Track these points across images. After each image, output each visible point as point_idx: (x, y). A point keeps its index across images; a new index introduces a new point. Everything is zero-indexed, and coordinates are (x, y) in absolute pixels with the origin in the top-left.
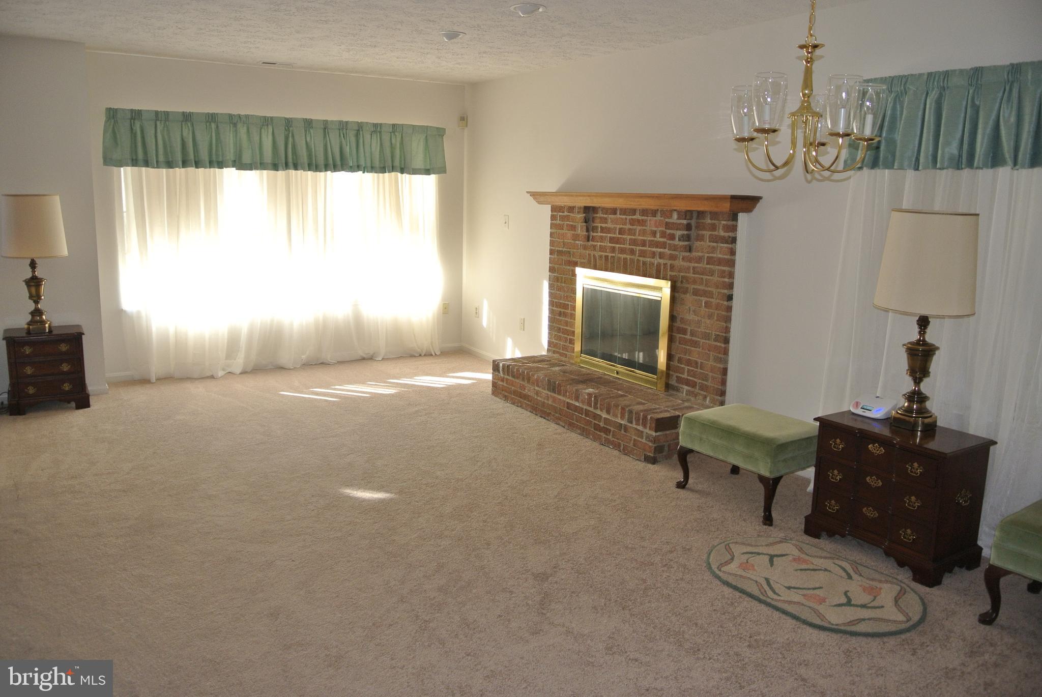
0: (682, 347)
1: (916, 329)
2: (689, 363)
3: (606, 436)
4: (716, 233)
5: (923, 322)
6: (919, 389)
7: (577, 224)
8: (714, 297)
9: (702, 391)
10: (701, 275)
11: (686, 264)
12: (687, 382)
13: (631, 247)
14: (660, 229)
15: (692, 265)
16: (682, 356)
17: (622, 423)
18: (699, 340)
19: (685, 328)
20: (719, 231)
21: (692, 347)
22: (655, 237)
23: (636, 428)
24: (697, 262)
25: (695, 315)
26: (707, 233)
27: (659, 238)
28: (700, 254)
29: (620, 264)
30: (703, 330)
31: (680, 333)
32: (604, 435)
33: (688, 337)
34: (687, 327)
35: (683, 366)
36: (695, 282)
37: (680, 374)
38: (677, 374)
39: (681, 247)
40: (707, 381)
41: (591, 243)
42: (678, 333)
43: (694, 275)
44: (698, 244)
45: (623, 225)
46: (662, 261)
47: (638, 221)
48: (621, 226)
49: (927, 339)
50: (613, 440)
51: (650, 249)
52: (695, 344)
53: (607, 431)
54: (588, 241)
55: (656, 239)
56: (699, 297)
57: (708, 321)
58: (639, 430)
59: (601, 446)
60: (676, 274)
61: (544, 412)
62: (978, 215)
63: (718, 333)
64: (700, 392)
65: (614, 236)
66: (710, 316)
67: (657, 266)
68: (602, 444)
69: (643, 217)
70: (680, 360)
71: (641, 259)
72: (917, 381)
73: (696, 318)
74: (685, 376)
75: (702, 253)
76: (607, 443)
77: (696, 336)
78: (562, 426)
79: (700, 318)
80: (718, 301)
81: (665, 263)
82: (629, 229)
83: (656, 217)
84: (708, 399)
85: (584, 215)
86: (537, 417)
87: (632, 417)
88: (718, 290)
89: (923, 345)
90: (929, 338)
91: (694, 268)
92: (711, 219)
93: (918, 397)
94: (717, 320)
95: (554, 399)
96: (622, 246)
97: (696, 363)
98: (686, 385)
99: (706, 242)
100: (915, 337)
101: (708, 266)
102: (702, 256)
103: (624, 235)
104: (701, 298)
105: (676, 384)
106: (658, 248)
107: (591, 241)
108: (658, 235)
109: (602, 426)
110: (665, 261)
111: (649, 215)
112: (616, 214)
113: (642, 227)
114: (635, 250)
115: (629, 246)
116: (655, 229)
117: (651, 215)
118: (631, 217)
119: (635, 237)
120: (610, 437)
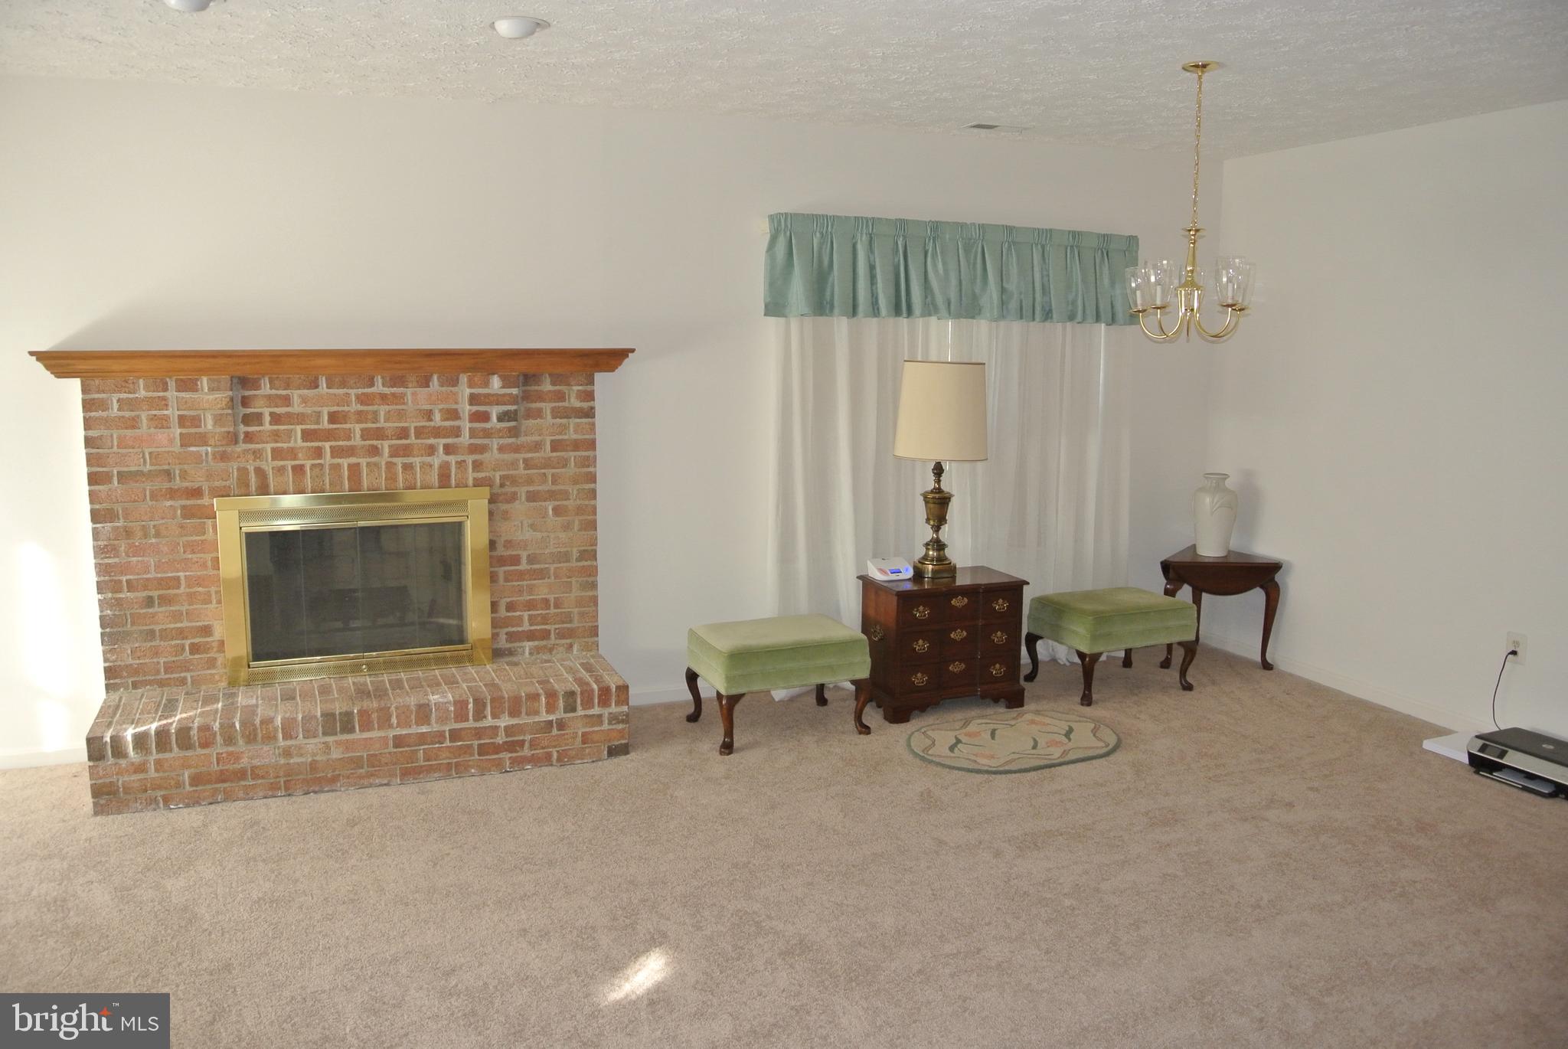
0: (514, 586)
1: (932, 477)
2: (530, 605)
3: (514, 755)
4: (566, 404)
5: (938, 470)
6: (938, 537)
7: (203, 412)
8: (571, 497)
9: (563, 639)
10: (542, 469)
11: (508, 457)
12: (531, 636)
13: (368, 442)
14: (440, 407)
15: (521, 456)
16: (514, 599)
17: (551, 719)
18: (547, 566)
19: (515, 555)
20: (569, 401)
21: (535, 579)
22: (431, 420)
23: (585, 715)
24: (530, 451)
25: (534, 531)
26: (547, 407)
27: (442, 420)
28: (537, 438)
29: (340, 477)
30: (555, 550)
31: (504, 565)
32: (510, 755)
33: (524, 566)
34: (519, 552)
35: (518, 613)
36: (530, 481)
37: (513, 626)
38: (506, 630)
39: (500, 430)
40: (571, 622)
41: (242, 447)
42: (500, 567)
43: (526, 472)
44: (531, 422)
45: (338, 405)
46: (452, 459)
47: (383, 397)
48: (335, 409)
49: (943, 487)
50: (533, 755)
51: (419, 441)
52: (541, 574)
53: (511, 746)
54: (236, 442)
55: (432, 424)
56: (540, 503)
57: (563, 535)
58: (592, 716)
59: (505, 774)
60: (488, 474)
61: (318, 781)
62: (984, 364)
63: (583, 548)
64: (558, 642)
65: (313, 427)
66: (567, 527)
67: (441, 467)
68: (508, 772)
70: (510, 607)
71: (399, 460)
72: (937, 529)
73: (539, 535)
74: (526, 626)
75: (540, 435)
76: (519, 763)
77: (538, 563)
78: (385, 785)
79: (545, 534)
80: (578, 502)
82: (359, 413)
83: (429, 387)
84: (575, 648)
85: (230, 393)
87: (575, 702)
88: (578, 486)
89: (939, 493)
90: (944, 486)
91: (525, 461)
92: (553, 384)
93: (939, 545)
94: (579, 530)
95: (348, 746)
96: (341, 443)
97: (546, 601)
98: (528, 641)
99: (546, 418)
100: (931, 484)
101: (554, 454)
102: (542, 441)
103: (346, 423)
104: (543, 504)
105: (509, 645)
106: (439, 437)
107: (244, 442)
108: (437, 416)
109: (501, 742)
110: (460, 458)
111: (410, 385)
112: (317, 387)
113: (395, 407)
114: (380, 446)
115: (363, 443)
116: (428, 407)
117: (415, 384)
118: (360, 391)
119: (378, 425)
120: (526, 752)
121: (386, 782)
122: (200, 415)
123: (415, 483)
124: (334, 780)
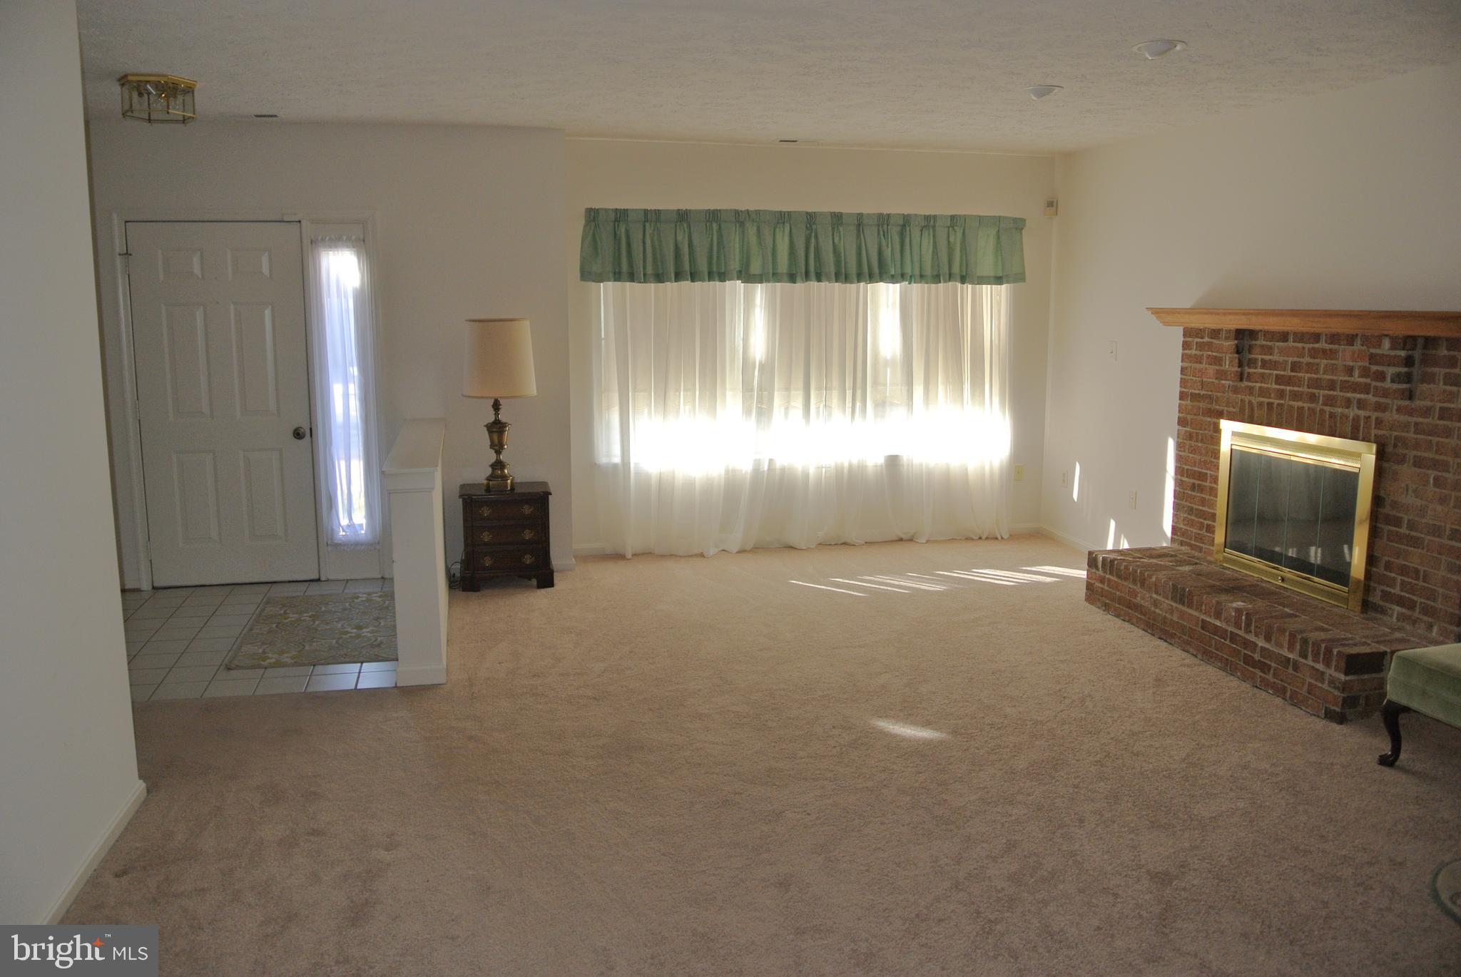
0: (1394, 546)
2: (1403, 570)
3: (1264, 675)
4: (1457, 371)
7: (1224, 355)
9: (1425, 615)
10: (1429, 435)
11: (1403, 418)
12: (1400, 601)
13: (1311, 390)
14: (1360, 364)
15: (1414, 419)
16: (1392, 560)
17: (1290, 656)
18: (1422, 536)
19: (1398, 517)
21: (1410, 546)
22: (1352, 376)
23: (1313, 667)
24: (1421, 416)
25: (1416, 497)
26: (1440, 372)
27: (1359, 377)
28: (1428, 403)
29: (1291, 417)
30: (1430, 522)
31: (1390, 525)
32: (1261, 674)
33: (1403, 530)
34: (1402, 515)
35: (1393, 575)
36: (1417, 446)
37: (1387, 586)
38: (1382, 587)
39: (1395, 391)
41: (1245, 383)
42: (1386, 524)
43: (1416, 436)
44: (1425, 387)
45: (1298, 357)
46: (1362, 413)
47: (1324, 351)
48: (1295, 359)
50: (1274, 683)
51: (1342, 394)
52: (1416, 542)
53: (1264, 668)
54: (1241, 380)
55: (1352, 379)
56: (1424, 470)
57: (1439, 509)
58: (1317, 670)
60: (1386, 433)
61: (1166, 632)
63: (1455, 527)
64: (1421, 616)
65: (1282, 373)
67: (1353, 419)
68: (1257, 687)
69: (1332, 346)
70: (1388, 566)
71: (1327, 409)
73: (1418, 502)
74: (1396, 591)
75: (1431, 401)
76: (1265, 685)
77: (1417, 530)
78: (1193, 654)
79: (1424, 503)
80: (1457, 476)
81: (1367, 415)
82: (1308, 364)
83: (1353, 345)
84: (1436, 630)
85: (1236, 342)
86: (1153, 638)
87: (1307, 650)
88: (1458, 461)
91: (1416, 425)
92: (1448, 349)
94: (1454, 507)
95: (1182, 614)
96: (1296, 389)
97: (1417, 572)
98: (1397, 605)
99: (1439, 384)
101: (1442, 422)
102: (1432, 407)
103: (1300, 372)
104: (1426, 471)
105: (1381, 603)
106: (1355, 392)
107: (1246, 381)
108: (1356, 373)
109: (1257, 659)
110: (1367, 413)
111: (1342, 343)
112: (1287, 341)
113: (1330, 361)
114: (1317, 395)
115: (1308, 390)
116: (1351, 364)
117: (1345, 342)
118: (1311, 345)
119: (1318, 376)
120: (1270, 677)
121: (1195, 653)
122: (1222, 357)
123: (1336, 431)
124: (1172, 636)
